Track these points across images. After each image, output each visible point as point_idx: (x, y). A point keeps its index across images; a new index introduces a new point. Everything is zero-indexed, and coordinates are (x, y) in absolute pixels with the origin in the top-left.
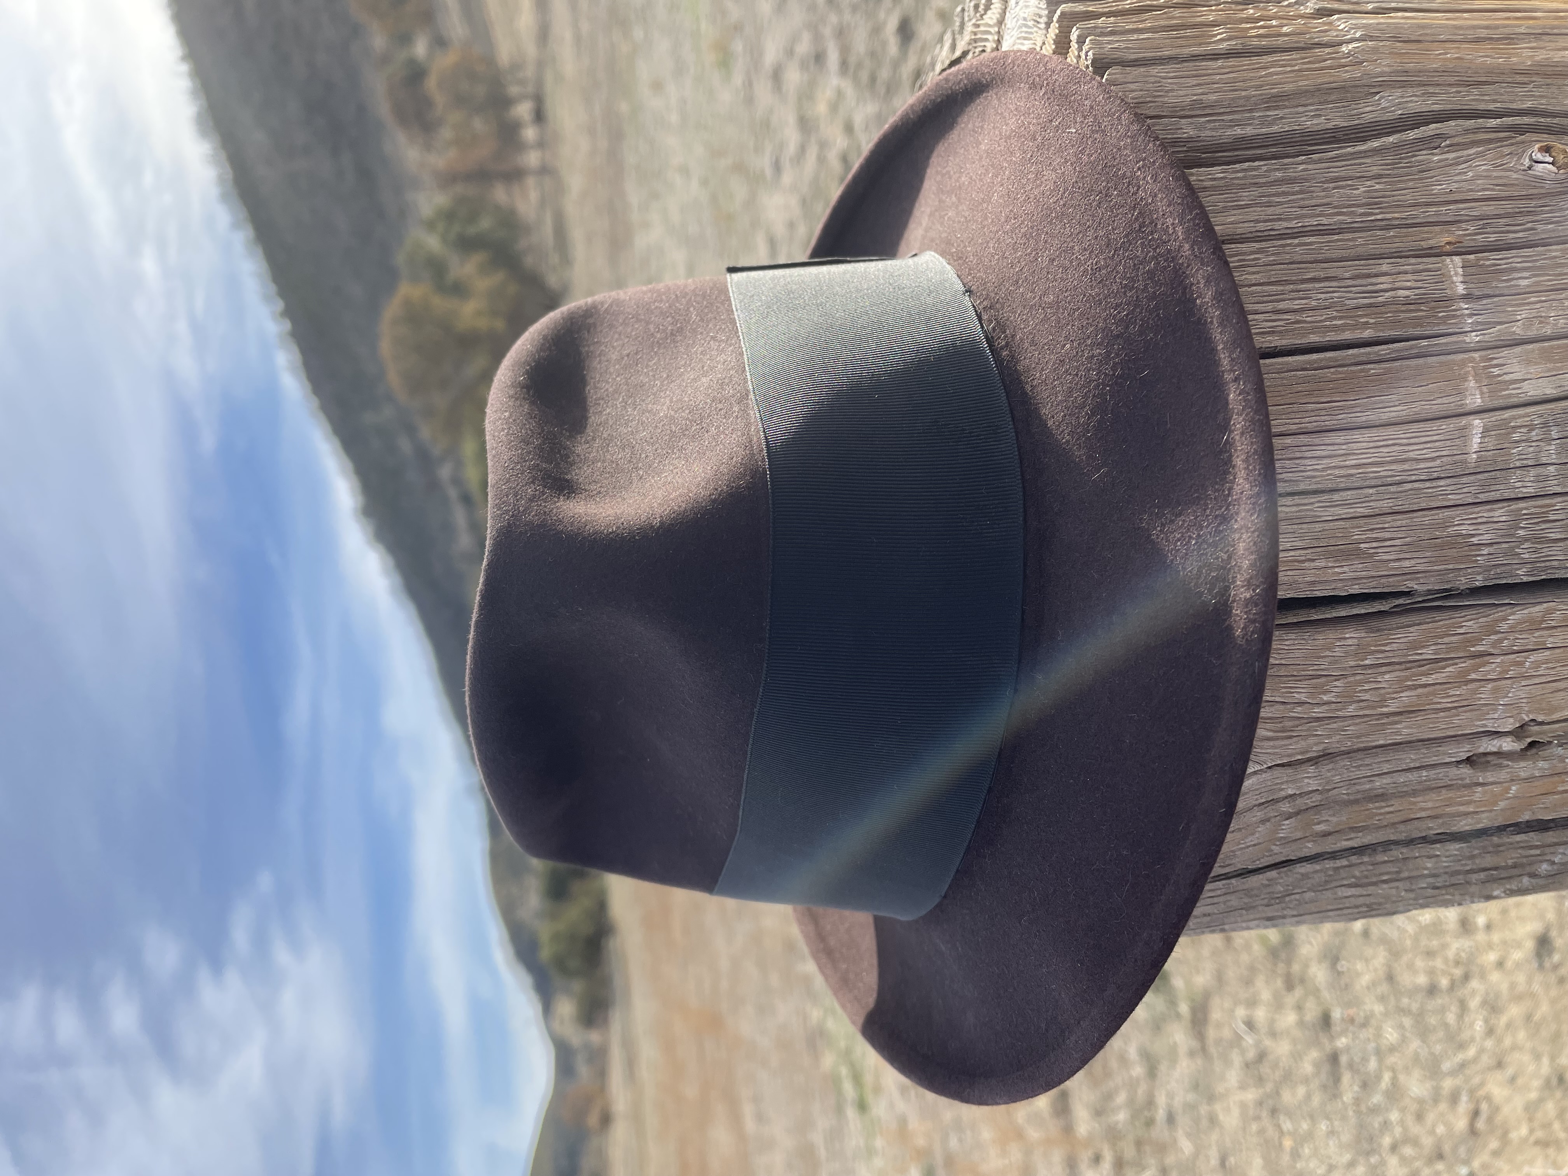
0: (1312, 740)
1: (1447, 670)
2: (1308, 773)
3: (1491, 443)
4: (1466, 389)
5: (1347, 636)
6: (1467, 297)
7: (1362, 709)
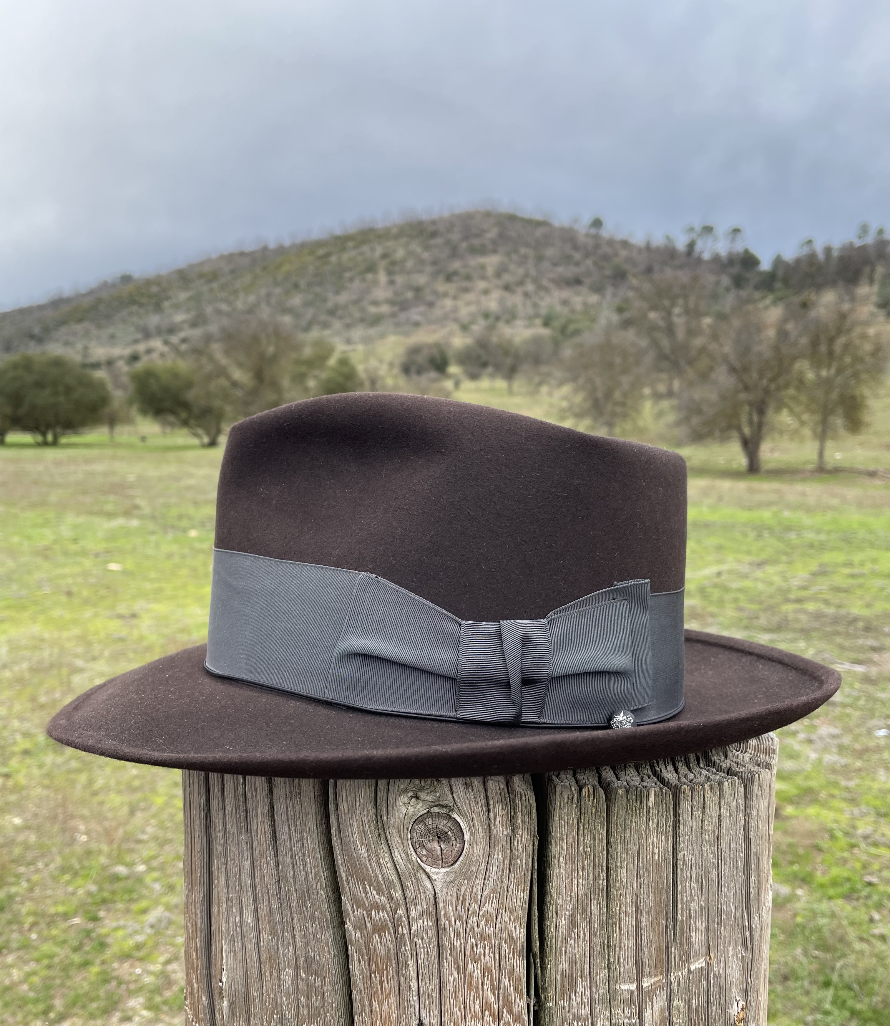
0: (453, 919)
1: (493, 996)
2: (427, 922)
3: (625, 996)
4: (651, 977)
5: (522, 930)
6: (690, 971)
7: (472, 948)
